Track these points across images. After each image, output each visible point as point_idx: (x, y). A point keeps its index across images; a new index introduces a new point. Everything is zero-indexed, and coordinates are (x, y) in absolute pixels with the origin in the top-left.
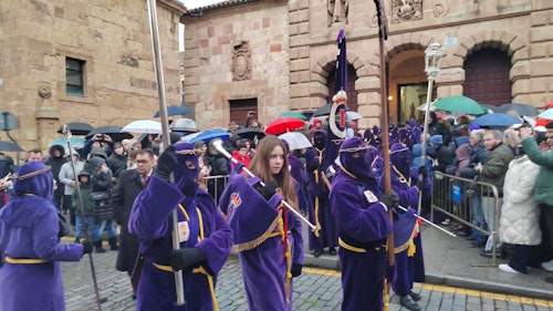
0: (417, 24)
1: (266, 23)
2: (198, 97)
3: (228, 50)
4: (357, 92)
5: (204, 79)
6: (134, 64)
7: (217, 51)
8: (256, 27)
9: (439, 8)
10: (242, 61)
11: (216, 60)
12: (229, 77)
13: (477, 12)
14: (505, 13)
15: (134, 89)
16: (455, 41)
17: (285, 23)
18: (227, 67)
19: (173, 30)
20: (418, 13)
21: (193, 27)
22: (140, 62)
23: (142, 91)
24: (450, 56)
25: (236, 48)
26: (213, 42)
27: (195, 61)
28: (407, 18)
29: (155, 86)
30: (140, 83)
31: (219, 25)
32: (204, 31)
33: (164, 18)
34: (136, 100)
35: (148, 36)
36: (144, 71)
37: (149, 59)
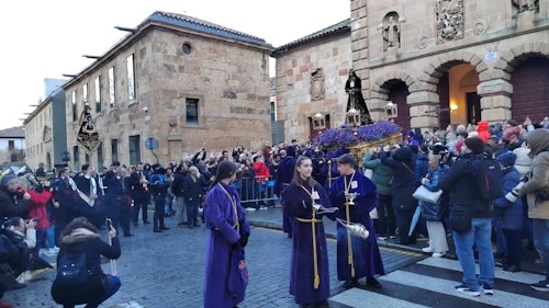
0: (460, 43)
1: (335, 52)
2: (286, 116)
3: (307, 76)
4: (410, 106)
5: (291, 101)
6: (233, 96)
7: (299, 78)
8: (328, 56)
9: (479, 27)
10: (317, 85)
11: (299, 85)
12: (308, 98)
13: (515, 27)
14: (541, 26)
15: (233, 115)
16: (496, 56)
17: (350, 51)
18: (307, 90)
19: (264, 66)
20: (459, 33)
21: (282, 60)
22: (238, 94)
23: (239, 116)
24: (491, 69)
25: (313, 74)
26: (296, 71)
27: (283, 87)
28: (450, 38)
29: (250, 111)
30: (239, 110)
31: (300, 57)
32: (290, 63)
33: (257, 59)
34: (235, 123)
35: (244, 75)
36: (241, 101)
37: (245, 91)
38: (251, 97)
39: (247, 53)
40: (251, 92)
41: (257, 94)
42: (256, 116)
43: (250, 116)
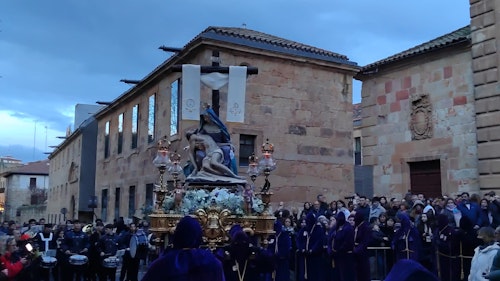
1: (448, 73)
2: (376, 159)
3: (406, 105)
5: (382, 139)
6: (302, 132)
7: (395, 108)
8: (437, 78)
10: (421, 118)
11: (394, 118)
12: (408, 136)
15: (301, 157)
17: (470, 71)
18: (406, 124)
19: (346, 91)
21: (370, 83)
22: (308, 130)
23: (309, 158)
25: (415, 103)
26: (391, 98)
27: (372, 119)
29: (324, 151)
30: (309, 150)
31: (396, 80)
32: (381, 87)
33: (335, 82)
34: (303, 168)
35: (317, 103)
36: (312, 138)
37: (317, 125)
38: (326, 133)
39: (322, 74)
40: (327, 126)
41: (335, 129)
42: (333, 159)
43: (325, 159)
